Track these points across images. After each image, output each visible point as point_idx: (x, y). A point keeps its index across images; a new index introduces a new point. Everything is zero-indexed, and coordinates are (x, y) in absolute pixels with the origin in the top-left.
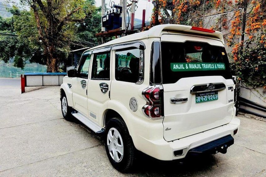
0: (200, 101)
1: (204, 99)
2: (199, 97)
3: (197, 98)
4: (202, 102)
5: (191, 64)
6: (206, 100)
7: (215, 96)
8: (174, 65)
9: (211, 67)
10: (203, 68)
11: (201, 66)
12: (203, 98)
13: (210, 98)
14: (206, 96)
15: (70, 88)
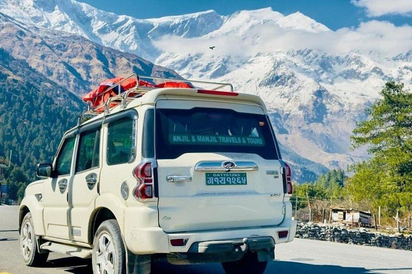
0: (213, 183)
1: (220, 181)
2: (212, 178)
3: (209, 179)
4: (217, 184)
5: (200, 137)
6: (224, 183)
7: (241, 180)
8: (174, 137)
9: (235, 141)
10: (221, 141)
11: (218, 139)
12: (218, 180)
13: (232, 180)
14: (224, 178)
15: (39, 200)
